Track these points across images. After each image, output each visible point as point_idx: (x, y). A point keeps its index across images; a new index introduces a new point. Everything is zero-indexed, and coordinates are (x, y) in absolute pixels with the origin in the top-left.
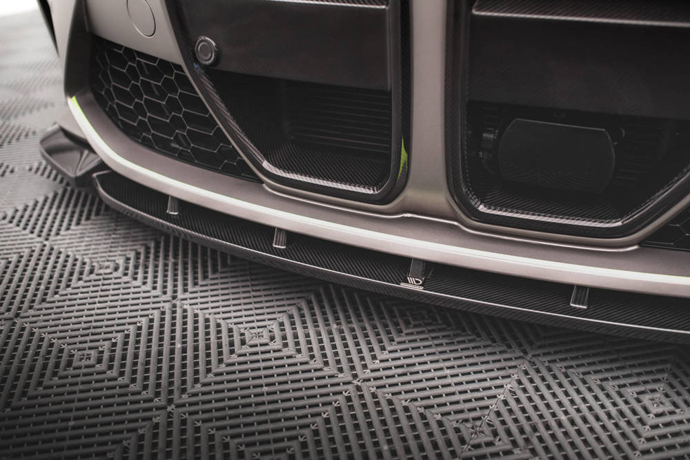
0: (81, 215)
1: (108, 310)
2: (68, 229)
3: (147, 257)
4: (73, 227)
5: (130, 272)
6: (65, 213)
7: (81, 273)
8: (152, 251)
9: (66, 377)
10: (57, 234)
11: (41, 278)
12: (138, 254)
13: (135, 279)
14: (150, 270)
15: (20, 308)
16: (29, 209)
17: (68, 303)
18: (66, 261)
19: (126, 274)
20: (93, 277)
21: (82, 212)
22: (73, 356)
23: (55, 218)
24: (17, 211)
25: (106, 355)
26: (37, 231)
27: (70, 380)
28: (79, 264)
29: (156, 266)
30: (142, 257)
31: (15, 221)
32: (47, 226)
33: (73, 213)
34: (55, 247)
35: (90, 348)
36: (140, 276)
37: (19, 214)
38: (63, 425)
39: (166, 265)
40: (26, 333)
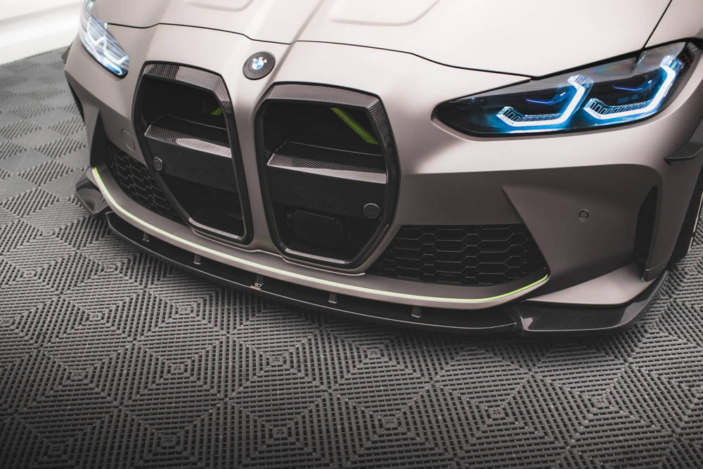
0: (99, 234)
1: (109, 292)
2: (91, 243)
3: (134, 263)
4: (93, 242)
5: (123, 271)
6: (89, 232)
7: (97, 271)
8: (138, 259)
9: (86, 325)
10: (85, 246)
11: (75, 273)
12: (129, 261)
13: (126, 276)
14: (135, 271)
15: (63, 289)
16: (69, 228)
17: (89, 287)
18: (89, 263)
19: (121, 273)
20: (103, 273)
21: (99, 232)
22: (89, 315)
23: (83, 235)
24: (61, 229)
25: (106, 316)
26: (72, 243)
27: (87, 327)
28: (96, 265)
29: (139, 268)
30: (132, 263)
31: (60, 236)
32: (79, 240)
33: (95, 232)
34: (83, 254)
35: (99, 312)
36: (129, 274)
37: (62, 231)
38: (83, 347)
39: (144, 268)
40: (66, 302)
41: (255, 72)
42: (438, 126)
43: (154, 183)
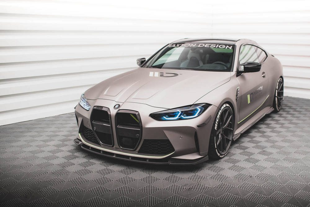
41: (116, 108)
42: (150, 118)
43: (94, 135)
